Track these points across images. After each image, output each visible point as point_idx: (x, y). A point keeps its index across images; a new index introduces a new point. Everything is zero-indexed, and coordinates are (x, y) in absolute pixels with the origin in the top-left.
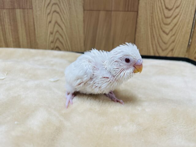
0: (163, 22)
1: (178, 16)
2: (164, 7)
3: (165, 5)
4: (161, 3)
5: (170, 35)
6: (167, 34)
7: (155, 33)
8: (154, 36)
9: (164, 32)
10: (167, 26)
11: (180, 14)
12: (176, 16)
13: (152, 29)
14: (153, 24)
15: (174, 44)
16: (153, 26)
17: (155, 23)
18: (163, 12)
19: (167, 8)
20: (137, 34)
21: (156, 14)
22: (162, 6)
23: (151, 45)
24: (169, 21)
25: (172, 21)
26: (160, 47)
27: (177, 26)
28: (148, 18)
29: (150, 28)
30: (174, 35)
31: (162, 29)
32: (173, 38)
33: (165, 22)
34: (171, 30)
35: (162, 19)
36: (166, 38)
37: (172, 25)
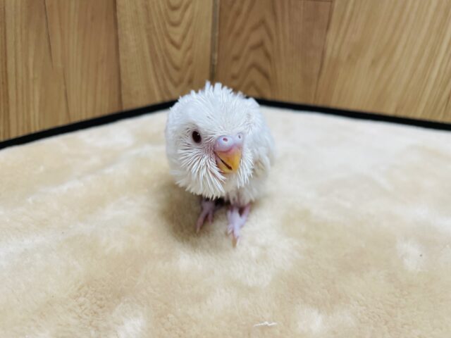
0: (168, 19)
1: (191, 6)
5: (184, 47)
6: (178, 47)
7: (156, 48)
8: (156, 56)
9: (173, 43)
10: (175, 29)
12: (187, 6)
13: (149, 37)
14: (151, 26)
15: (191, 68)
16: (152, 32)
17: (155, 24)
20: (122, 56)
23: (153, 80)
24: (176, 16)
25: (182, 16)
28: (140, 9)
31: (168, 36)
33: (172, 19)
34: (184, 37)
35: (166, 13)
36: (177, 56)
37: (184, 25)
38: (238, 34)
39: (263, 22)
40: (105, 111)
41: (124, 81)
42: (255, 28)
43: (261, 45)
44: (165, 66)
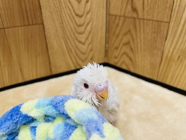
0: (76, 31)
1: (91, 23)
2: (74, 14)
3: (74, 11)
4: (70, 10)
5: (87, 44)
6: (84, 44)
7: (70, 45)
8: (70, 49)
9: (80, 42)
10: (81, 36)
11: (92, 20)
12: (88, 23)
13: (66, 42)
14: (66, 36)
15: (92, 52)
16: (67, 38)
17: (69, 34)
18: (74, 20)
19: (77, 15)
20: (50, 51)
21: (67, 23)
22: (71, 13)
23: (69, 60)
24: (82, 29)
25: (86, 29)
26: (80, 59)
27: (91, 34)
28: (59, 29)
29: (64, 41)
30: (91, 43)
31: (77, 39)
32: (90, 46)
33: (79, 31)
34: (87, 39)
35: (75, 28)
36: (83, 48)
37: (86, 33)
38: (117, 36)
39: (129, 31)
40: (43, 75)
41: (52, 62)
42: (125, 34)
43: (128, 43)
44: (76, 53)
